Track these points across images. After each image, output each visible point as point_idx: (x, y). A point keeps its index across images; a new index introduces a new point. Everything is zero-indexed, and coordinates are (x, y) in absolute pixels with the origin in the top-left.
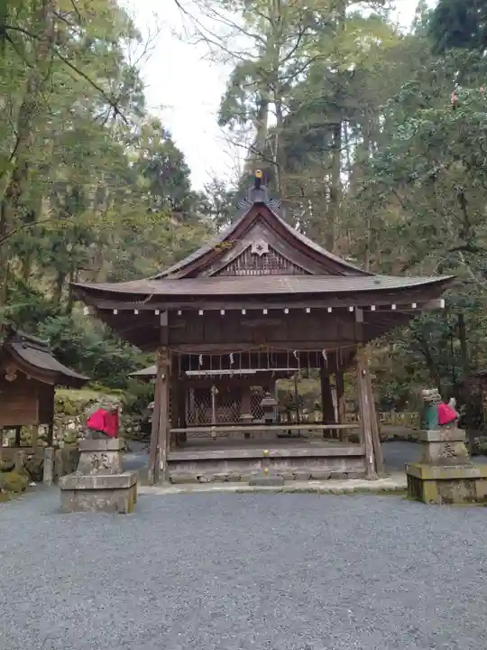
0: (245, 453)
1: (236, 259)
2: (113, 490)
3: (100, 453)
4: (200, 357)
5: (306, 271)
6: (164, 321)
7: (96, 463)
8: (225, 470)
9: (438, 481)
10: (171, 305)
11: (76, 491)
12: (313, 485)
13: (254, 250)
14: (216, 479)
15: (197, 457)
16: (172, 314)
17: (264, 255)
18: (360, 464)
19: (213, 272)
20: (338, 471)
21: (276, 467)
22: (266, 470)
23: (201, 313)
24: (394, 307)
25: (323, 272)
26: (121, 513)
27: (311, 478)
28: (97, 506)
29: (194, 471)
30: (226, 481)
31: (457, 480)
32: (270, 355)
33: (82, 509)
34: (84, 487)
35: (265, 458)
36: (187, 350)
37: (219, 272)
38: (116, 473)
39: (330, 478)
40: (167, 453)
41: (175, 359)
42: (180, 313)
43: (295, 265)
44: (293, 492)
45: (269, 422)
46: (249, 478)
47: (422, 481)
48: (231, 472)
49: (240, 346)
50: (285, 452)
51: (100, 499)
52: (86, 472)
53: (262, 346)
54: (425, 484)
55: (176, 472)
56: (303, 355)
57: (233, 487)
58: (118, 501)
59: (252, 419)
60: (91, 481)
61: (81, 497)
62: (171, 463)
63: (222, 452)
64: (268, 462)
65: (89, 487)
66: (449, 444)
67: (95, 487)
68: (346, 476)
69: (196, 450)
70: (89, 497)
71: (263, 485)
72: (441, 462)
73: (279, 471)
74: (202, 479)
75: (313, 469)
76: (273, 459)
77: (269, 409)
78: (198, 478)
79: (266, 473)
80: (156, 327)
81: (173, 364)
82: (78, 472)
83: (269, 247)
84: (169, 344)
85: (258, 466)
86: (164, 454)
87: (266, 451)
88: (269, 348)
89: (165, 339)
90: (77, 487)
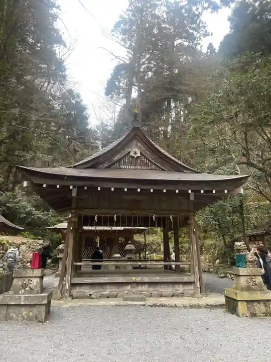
0: (121, 279)
1: (121, 159)
2: (35, 305)
3: (28, 279)
4: (96, 217)
5: (162, 168)
6: (74, 194)
7: (24, 286)
8: (108, 291)
9: (247, 301)
10: (80, 183)
11: (8, 306)
12: (164, 301)
13: (132, 154)
14: (102, 296)
15: (90, 281)
16: (80, 189)
17: (138, 157)
18: (191, 287)
19: (106, 166)
20: (178, 292)
21: (140, 288)
22: (134, 290)
23: (99, 189)
24: (214, 192)
25: (172, 169)
26: (39, 322)
27: (161, 296)
28: (23, 317)
29: (87, 291)
30: (108, 297)
31: (259, 301)
32: (139, 217)
33: (11, 319)
34: (14, 303)
35: (133, 283)
36: (87, 212)
37: (110, 166)
38: (38, 293)
39: (173, 296)
40: (71, 279)
41: (80, 218)
42: (86, 188)
43: (155, 165)
44: (152, 306)
45: (130, 260)
46: (123, 295)
47: (237, 301)
48: (111, 292)
49: (121, 211)
50: (146, 279)
51: (24, 312)
52: (16, 292)
53: (134, 212)
54: (239, 303)
55: (76, 291)
56: (159, 219)
57: (113, 302)
58: (37, 313)
59: (120, 257)
60: (20, 298)
61: (11, 310)
62: (73, 285)
63: (106, 278)
64: (135, 285)
65: (18, 303)
66: (253, 277)
67: (22, 303)
68: (182, 295)
69: (89, 277)
70: (17, 310)
71: (132, 301)
72: (248, 289)
73: (142, 291)
74: (93, 296)
75: (162, 290)
76: (138, 283)
77: (130, 251)
78: (90, 295)
79: (134, 293)
80: (69, 197)
81: (78, 221)
82: (11, 292)
83: (141, 153)
84: (76, 208)
85: (129, 287)
86: (69, 279)
87: (134, 278)
88: (139, 214)
89: (74, 205)
90: (9, 303)
